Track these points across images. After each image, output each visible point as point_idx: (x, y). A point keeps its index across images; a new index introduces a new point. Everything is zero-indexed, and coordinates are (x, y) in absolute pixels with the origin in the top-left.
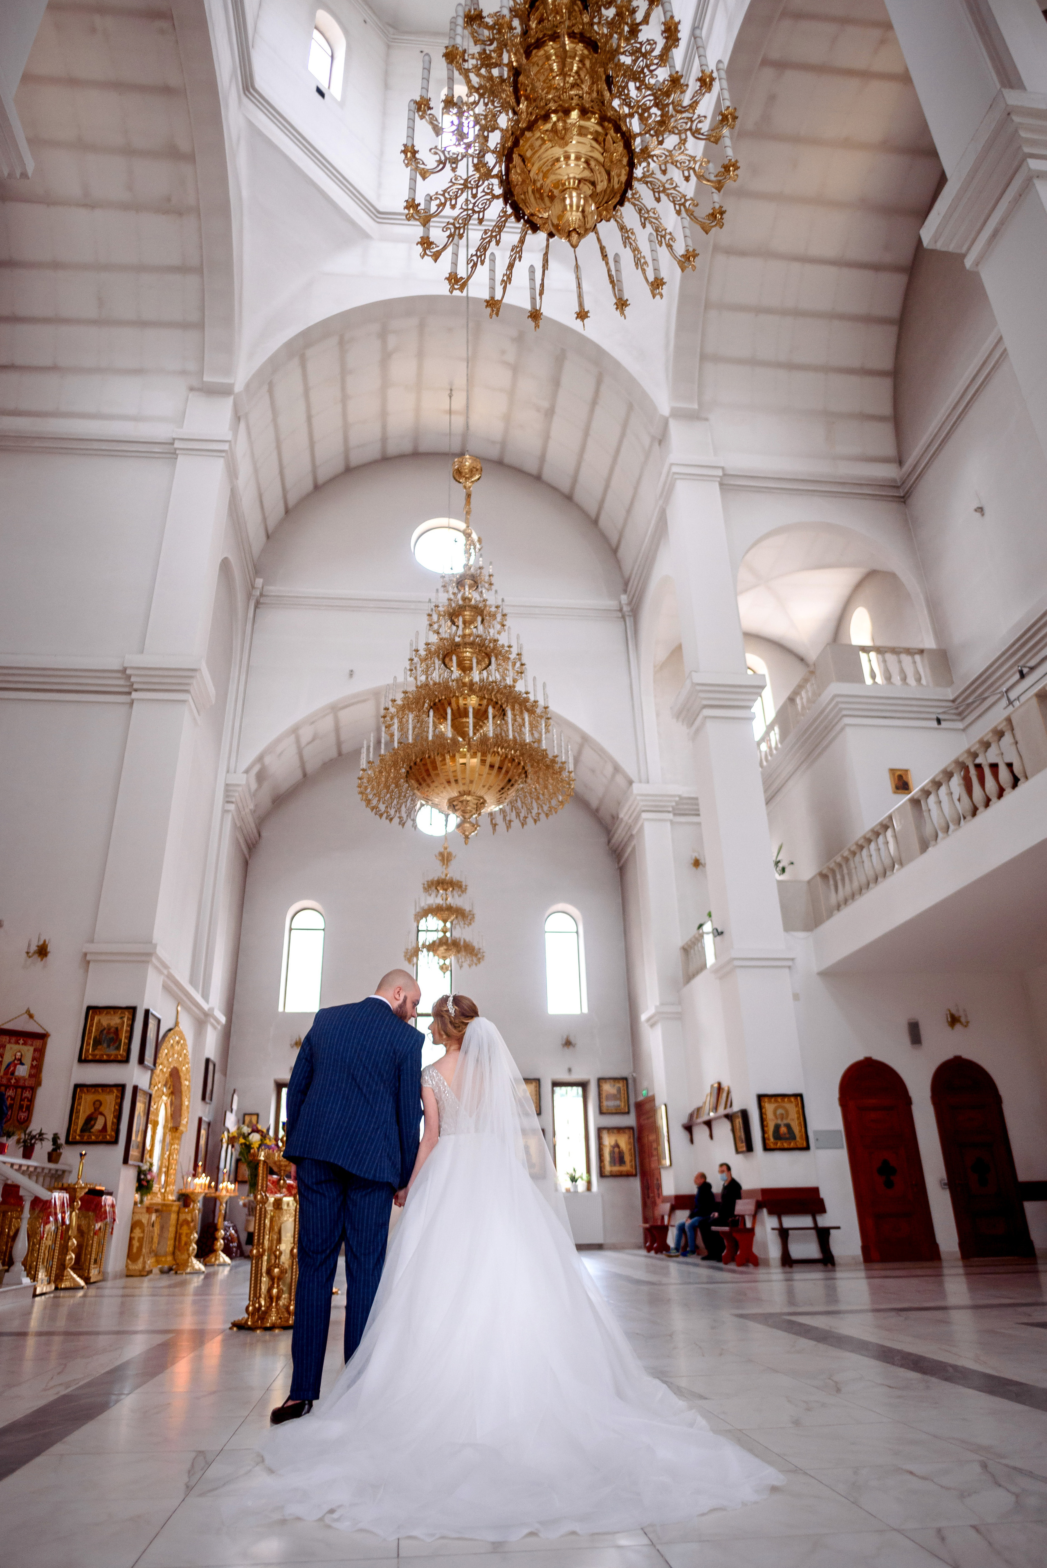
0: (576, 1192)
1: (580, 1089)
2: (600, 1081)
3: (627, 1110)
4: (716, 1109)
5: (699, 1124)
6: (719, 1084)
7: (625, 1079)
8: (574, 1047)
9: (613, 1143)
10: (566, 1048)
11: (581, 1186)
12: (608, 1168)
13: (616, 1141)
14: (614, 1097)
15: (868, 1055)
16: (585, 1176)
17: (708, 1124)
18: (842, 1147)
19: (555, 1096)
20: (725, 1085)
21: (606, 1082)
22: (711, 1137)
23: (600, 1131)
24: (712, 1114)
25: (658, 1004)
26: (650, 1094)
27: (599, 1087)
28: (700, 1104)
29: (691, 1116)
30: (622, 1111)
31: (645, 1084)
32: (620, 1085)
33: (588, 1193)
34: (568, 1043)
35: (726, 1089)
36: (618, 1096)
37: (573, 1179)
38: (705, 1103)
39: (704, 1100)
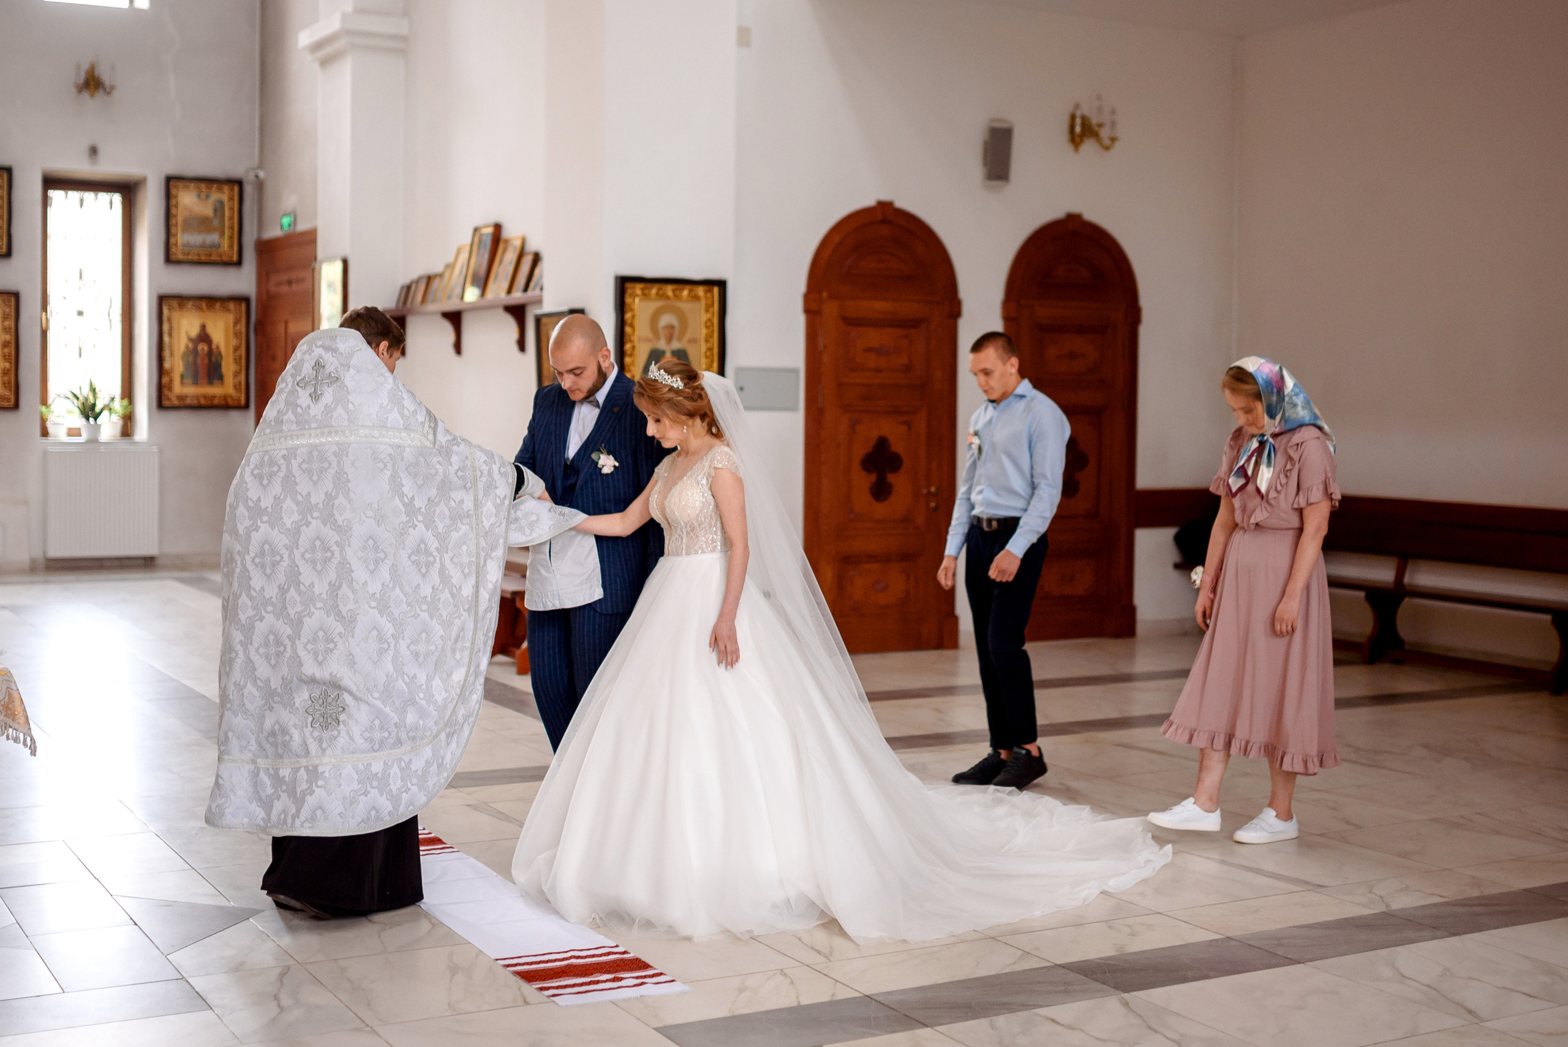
0: (93, 441)
1: (117, 198)
2: (171, 182)
3: (235, 258)
4: (483, 282)
5: (433, 313)
6: (498, 227)
7: (238, 183)
8: (109, 94)
9: (195, 332)
10: (86, 95)
11: (109, 426)
12: (179, 389)
13: (203, 327)
14: (203, 224)
15: (885, 197)
16: (118, 405)
17: (455, 318)
18: (793, 409)
19: (51, 212)
20: (511, 232)
21: (186, 188)
22: (458, 348)
23: (163, 301)
24: (472, 294)
25: (349, 9)
26: (302, 227)
27: (168, 196)
28: (438, 268)
29: (407, 289)
30: (225, 259)
31: (290, 201)
32: (224, 195)
33: (124, 444)
34: (92, 83)
35: (518, 243)
36: (216, 223)
37: (89, 411)
38: (450, 267)
39: (450, 259)
